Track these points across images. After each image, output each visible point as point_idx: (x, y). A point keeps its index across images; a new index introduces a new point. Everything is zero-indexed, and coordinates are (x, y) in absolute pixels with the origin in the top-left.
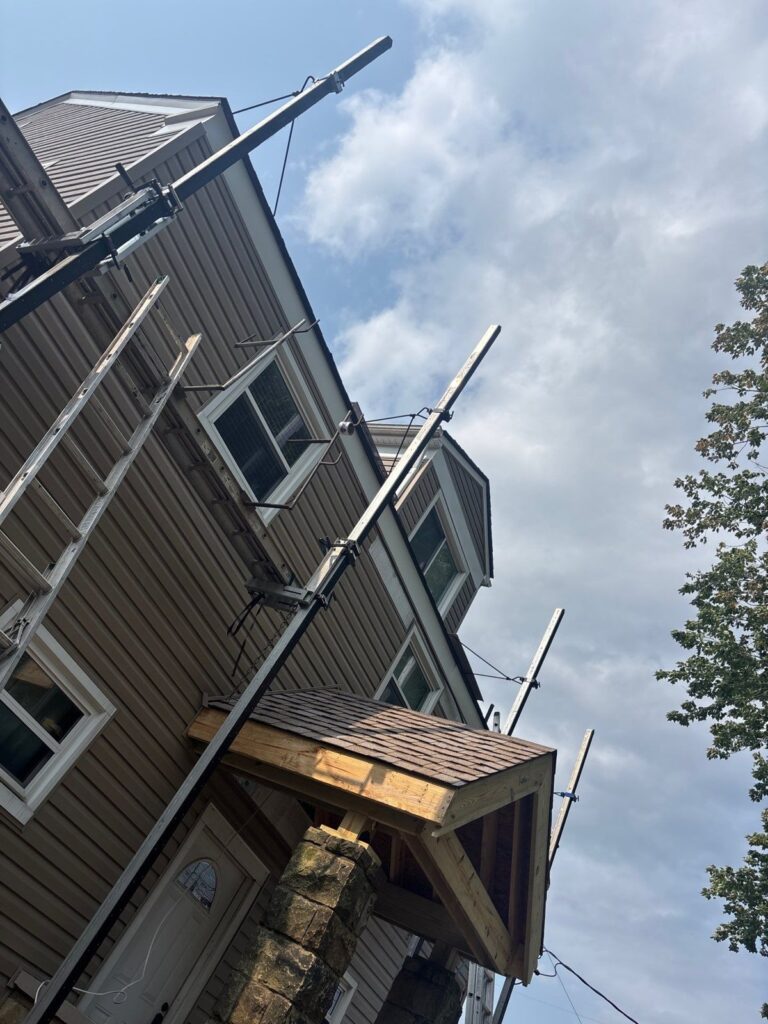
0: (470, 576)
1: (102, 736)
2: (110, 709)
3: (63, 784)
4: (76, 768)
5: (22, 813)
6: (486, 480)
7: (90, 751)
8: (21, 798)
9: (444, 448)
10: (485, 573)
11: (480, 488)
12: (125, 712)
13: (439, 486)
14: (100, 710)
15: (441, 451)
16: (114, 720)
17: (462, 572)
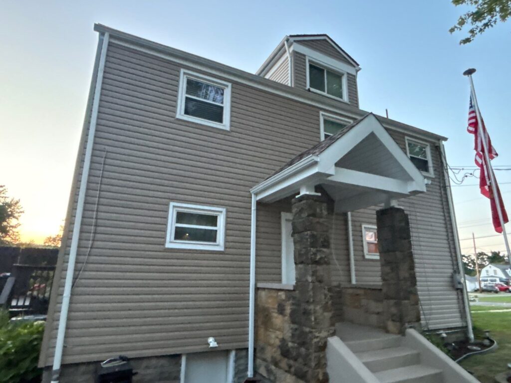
0: (348, 74)
1: (227, 217)
2: (224, 210)
3: (226, 235)
4: (227, 229)
5: (221, 248)
6: (325, 35)
7: (227, 223)
8: (218, 245)
9: (295, 41)
10: (354, 66)
11: (325, 40)
12: (228, 207)
13: (304, 56)
14: (221, 212)
15: (295, 43)
16: (227, 211)
17: (343, 75)
